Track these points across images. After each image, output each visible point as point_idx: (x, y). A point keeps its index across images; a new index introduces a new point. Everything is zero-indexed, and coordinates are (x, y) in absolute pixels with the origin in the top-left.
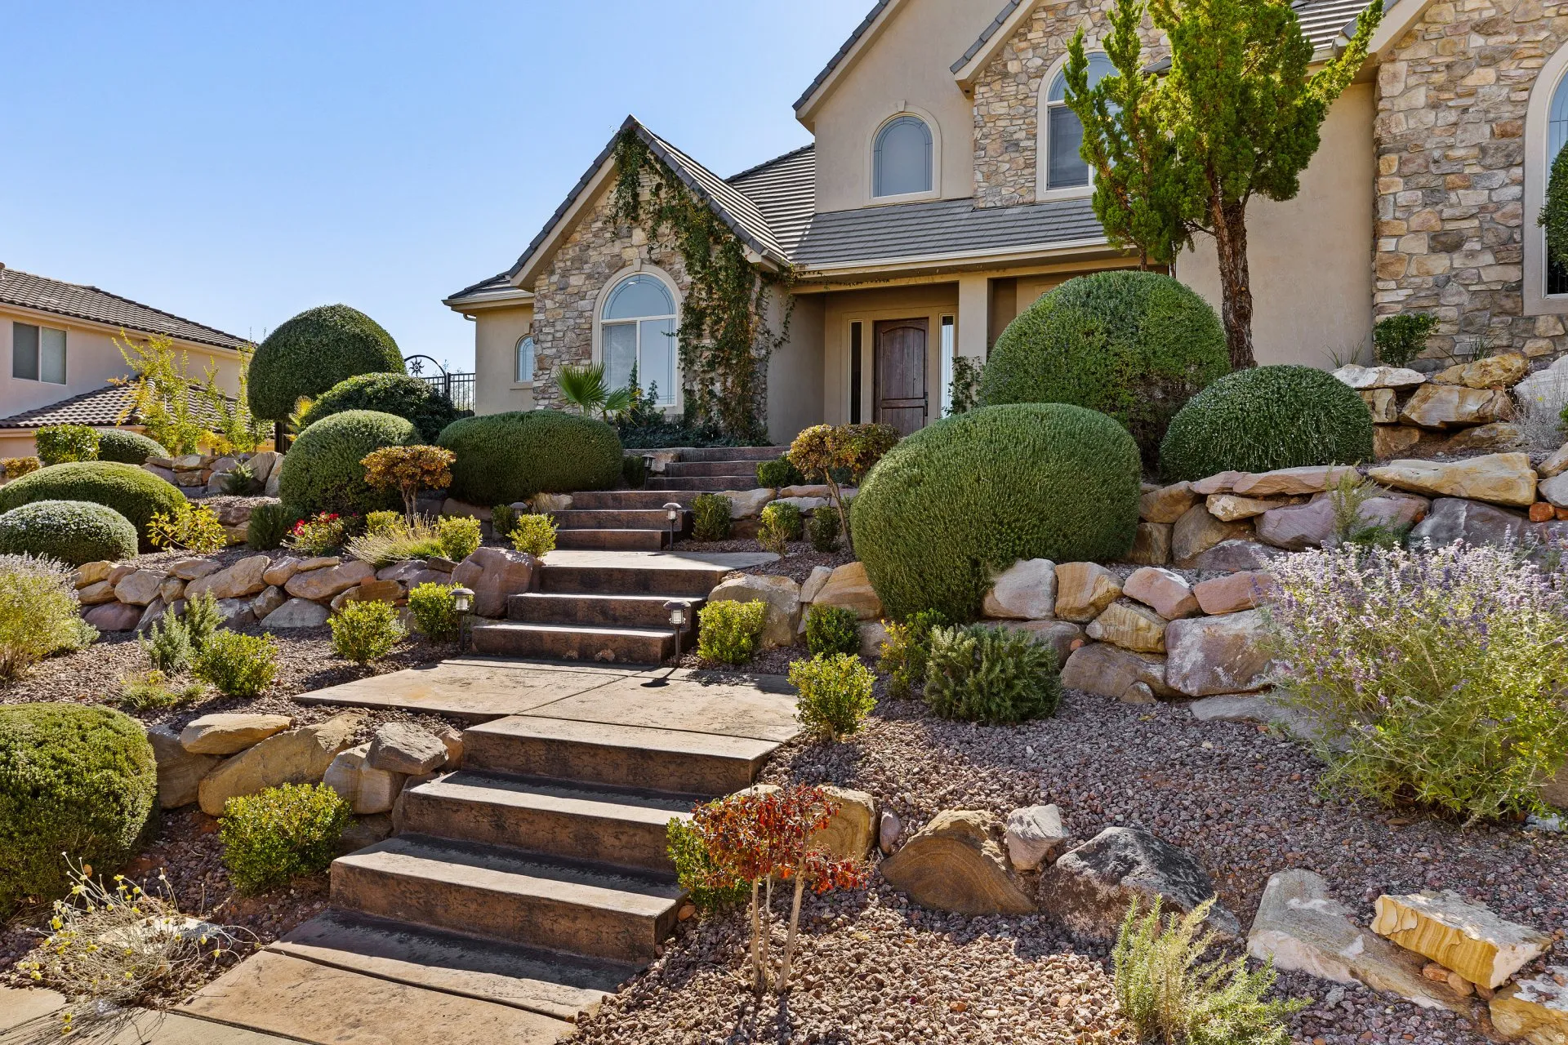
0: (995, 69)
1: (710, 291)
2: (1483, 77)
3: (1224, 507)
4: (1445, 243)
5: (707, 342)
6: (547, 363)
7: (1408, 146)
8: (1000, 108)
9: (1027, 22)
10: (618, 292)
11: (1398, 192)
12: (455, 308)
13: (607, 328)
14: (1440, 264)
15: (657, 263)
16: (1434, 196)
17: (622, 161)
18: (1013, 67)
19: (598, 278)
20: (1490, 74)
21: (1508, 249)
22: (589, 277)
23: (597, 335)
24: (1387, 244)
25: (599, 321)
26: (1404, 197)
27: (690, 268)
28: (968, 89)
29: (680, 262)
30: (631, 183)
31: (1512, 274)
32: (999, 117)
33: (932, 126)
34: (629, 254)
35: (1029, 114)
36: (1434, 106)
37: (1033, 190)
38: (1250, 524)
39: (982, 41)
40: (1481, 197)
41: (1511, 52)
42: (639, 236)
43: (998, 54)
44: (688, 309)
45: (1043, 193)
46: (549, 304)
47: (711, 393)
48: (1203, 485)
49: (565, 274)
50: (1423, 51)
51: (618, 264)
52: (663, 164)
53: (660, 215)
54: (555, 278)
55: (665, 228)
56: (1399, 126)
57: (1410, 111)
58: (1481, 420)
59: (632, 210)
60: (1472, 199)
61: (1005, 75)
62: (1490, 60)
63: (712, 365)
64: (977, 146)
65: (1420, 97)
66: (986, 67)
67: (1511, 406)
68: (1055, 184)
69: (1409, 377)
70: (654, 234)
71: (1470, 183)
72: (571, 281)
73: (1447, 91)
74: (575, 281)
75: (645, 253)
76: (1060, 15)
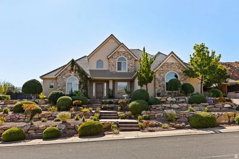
0: (112, 57)
1: (82, 80)
3: (153, 107)
4: (160, 86)
5: (82, 86)
6: (59, 87)
7: (157, 79)
8: (112, 61)
9: (115, 53)
10: (69, 79)
11: (157, 82)
12: (41, 78)
13: (68, 83)
14: (160, 88)
15: (75, 76)
16: (159, 83)
17: (72, 64)
18: (114, 57)
19: (67, 77)
20: (162, 74)
21: (164, 87)
22: (66, 77)
23: (67, 84)
24: (156, 86)
25: (67, 82)
26: (157, 83)
27: (80, 77)
28: (109, 59)
29: (78, 76)
30: (72, 66)
31: (164, 89)
33: (104, 62)
34: (71, 74)
35: (115, 62)
36: (159, 76)
37: (116, 71)
38: (155, 108)
39: (111, 54)
40: (162, 83)
41: (164, 73)
42: (73, 73)
43: (112, 55)
44: (79, 82)
45: (117, 71)
47: (82, 92)
48: (152, 106)
49: (62, 76)
50: (158, 72)
51: (70, 76)
52: (77, 65)
53: (76, 70)
54: (60, 76)
55: (77, 72)
56: (157, 77)
57: (157, 76)
58: (165, 101)
59: (72, 70)
60: (161, 83)
61: (113, 58)
63: (83, 89)
64: (109, 65)
65: (158, 75)
66: (111, 57)
67: (167, 100)
68: (118, 70)
69: (160, 98)
70: (75, 73)
71: (161, 82)
72: (63, 77)
73: (160, 75)
74: (64, 77)
75: (74, 75)
76: (118, 53)
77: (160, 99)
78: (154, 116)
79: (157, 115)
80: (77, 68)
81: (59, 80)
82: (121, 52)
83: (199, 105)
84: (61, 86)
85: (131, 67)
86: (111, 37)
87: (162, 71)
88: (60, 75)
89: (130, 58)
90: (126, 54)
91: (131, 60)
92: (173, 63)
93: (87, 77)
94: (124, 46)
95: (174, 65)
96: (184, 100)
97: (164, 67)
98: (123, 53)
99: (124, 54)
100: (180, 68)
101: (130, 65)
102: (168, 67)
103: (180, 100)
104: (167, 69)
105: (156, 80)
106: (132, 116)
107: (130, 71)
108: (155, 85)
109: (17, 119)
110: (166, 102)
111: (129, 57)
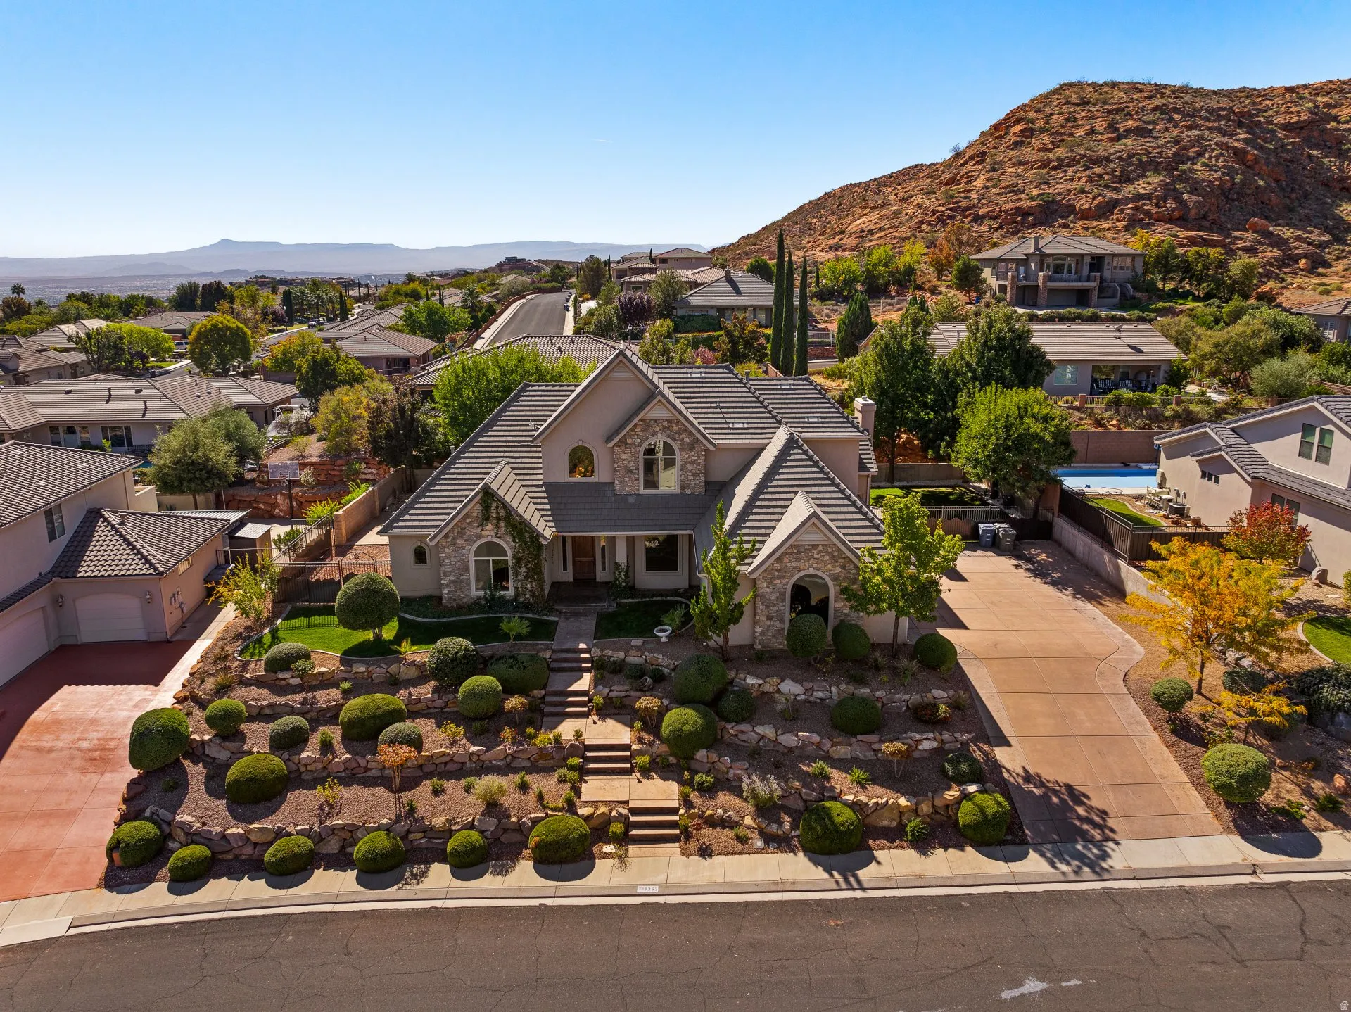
0: (622, 442)
1: (523, 551)
2: (777, 582)
3: (731, 731)
4: (769, 618)
5: (523, 569)
7: (762, 596)
8: (625, 456)
9: (635, 427)
10: (479, 548)
11: (760, 606)
13: (474, 560)
14: (769, 623)
15: (499, 537)
16: (768, 607)
17: (482, 501)
18: (629, 441)
19: (470, 541)
20: (779, 582)
21: (782, 620)
22: (466, 541)
23: (472, 564)
24: (758, 618)
25: (472, 558)
26: (761, 608)
27: (514, 541)
28: (611, 449)
29: (509, 538)
30: (486, 507)
32: (624, 460)
34: (485, 533)
35: (636, 460)
36: (768, 587)
37: (638, 489)
38: (735, 735)
40: (777, 608)
41: (784, 577)
42: (490, 526)
44: (514, 556)
45: (642, 491)
46: (447, 550)
47: (526, 589)
49: (454, 539)
50: (766, 574)
51: (480, 537)
53: (499, 519)
55: (502, 524)
56: (761, 591)
59: (486, 517)
60: (775, 609)
61: (626, 443)
62: (779, 578)
65: (765, 585)
67: (779, 691)
68: (646, 487)
69: (760, 682)
70: (497, 527)
71: (775, 605)
72: (458, 541)
73: (770, 583)
74: (460, 542)
75: (493, 533)
76: (647, 424)
77: (760, 685)
78: (727, 773)
79: (735, 775)
80: (503, 513)
81: (444, 552)
82: (655, 421)
83: (853, 740)
84: (453, 571)
85: (693, 475)
86: (617, 361)
87: (779, 571)
88: (446, 536)
89: (689, 444)
90: (676, 428)
91: (691, 450)
92: (815, 546)
93: (539, 543)
94: (664, 402)
95: (819, 552)
96: (828, 694)
97: (785, 560)
98: (664, 427)
99: (668, 428)
100: (836, 561)
101: (690, 467)
102: (798, 560)
103: (815, 694)
104: (794, 564)
105: (758, 599)
106: (671, 758)
107: (689, 492)
108: (755, 614)
109: (363, 770)
110: (777, 695)
111: (687, 440)
